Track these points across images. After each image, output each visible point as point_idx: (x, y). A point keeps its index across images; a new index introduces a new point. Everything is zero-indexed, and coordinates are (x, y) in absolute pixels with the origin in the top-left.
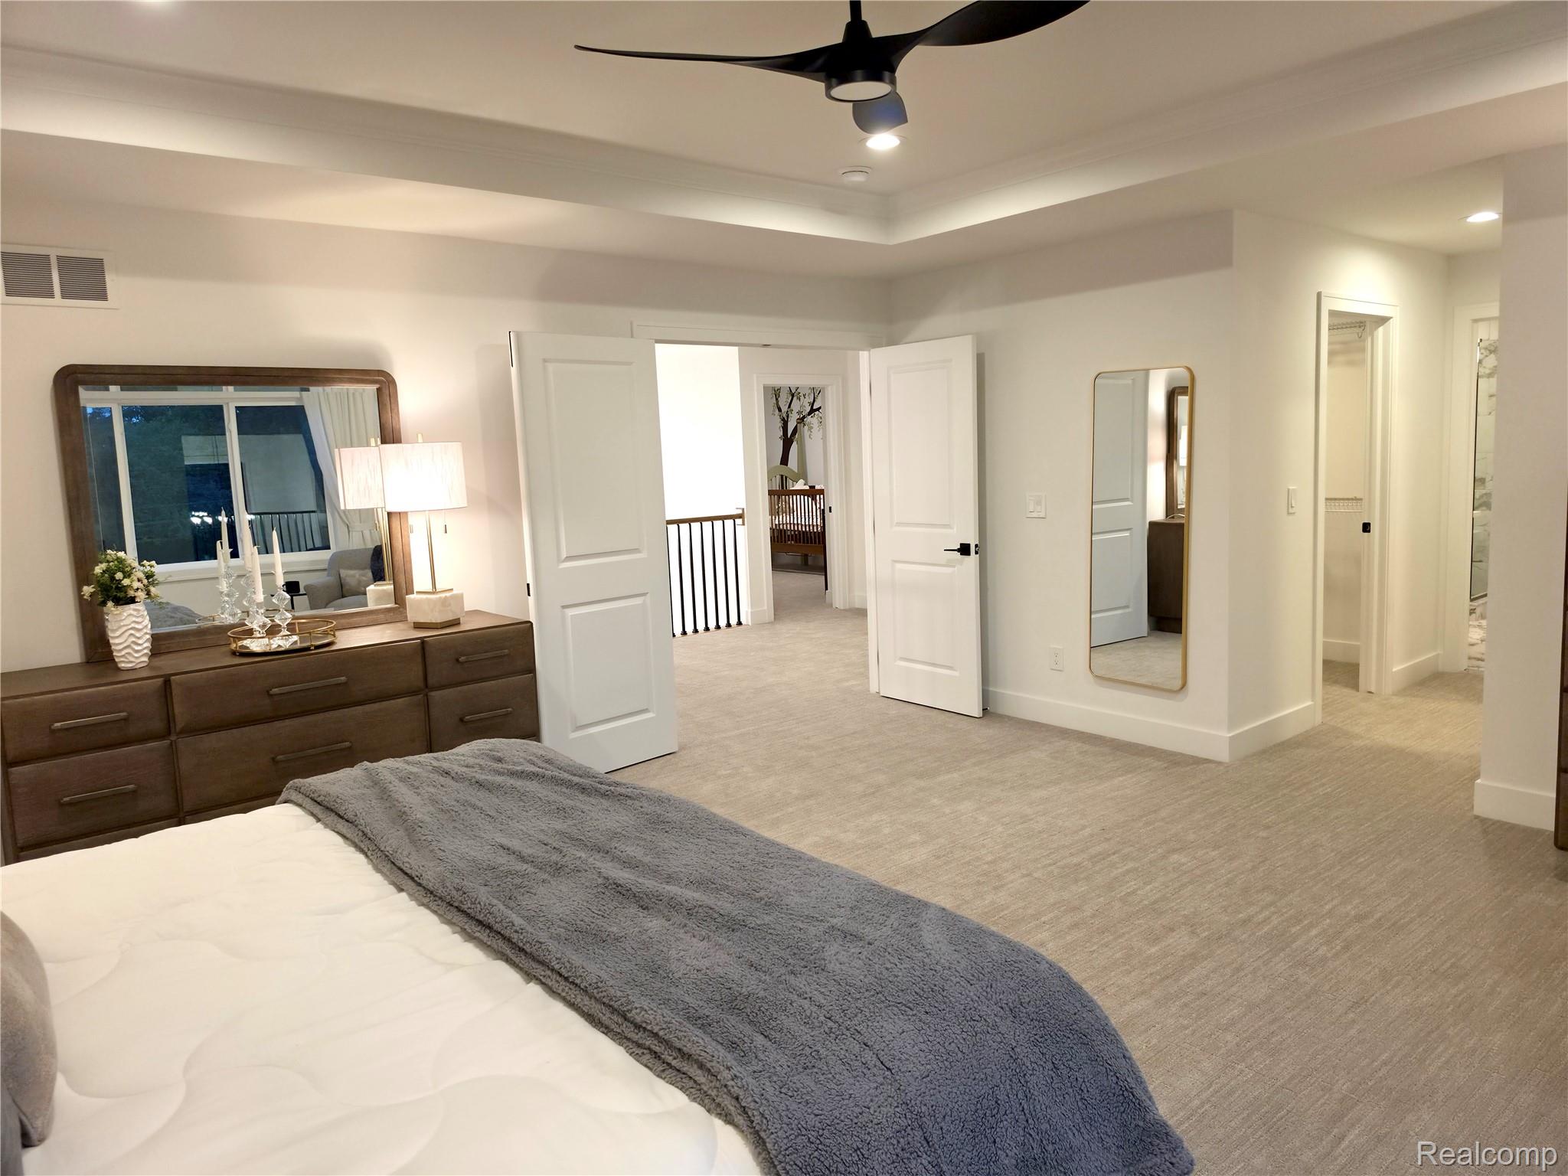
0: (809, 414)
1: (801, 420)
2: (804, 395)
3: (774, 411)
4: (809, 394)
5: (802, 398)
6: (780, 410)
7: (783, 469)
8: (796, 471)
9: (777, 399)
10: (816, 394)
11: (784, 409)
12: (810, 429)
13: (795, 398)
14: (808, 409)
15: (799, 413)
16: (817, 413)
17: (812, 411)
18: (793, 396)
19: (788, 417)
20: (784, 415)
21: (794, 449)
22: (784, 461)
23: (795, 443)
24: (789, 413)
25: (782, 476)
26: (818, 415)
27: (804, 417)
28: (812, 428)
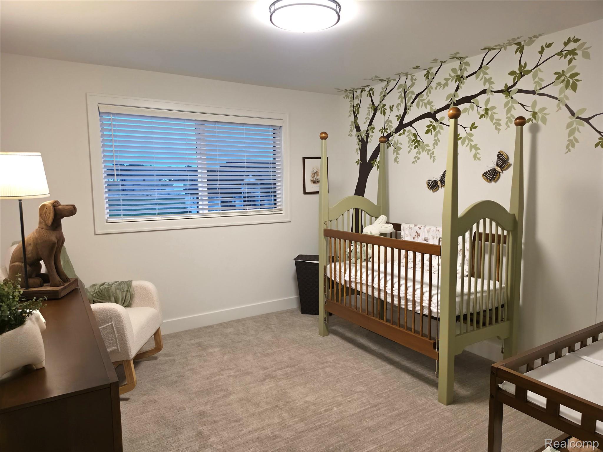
0: (397, 130)
1: (386, 139)
2: (391, 108)
3: (351, 131)
4: (398, 105)
5: (388, 111)
6: (358, 129)
7: (358, 202)
8: (376, 204)
9: (355, 117)
10: (408, 104)
11: (364, 127)
12: (397, 150)
13: (378, 113)
14: (396, 124)
15: (383, 130)
16: (409, 128)
17: (401, 126)
18: (375, 110)
19: (367, 136)
20: (364, 135)
21: (374, 175)
22: (360, 190)
23: (375, 169)
24: (370, 132)
25: (357, 210)
26: (409, 131)
27: (389, 136)
28: (400, 148)
